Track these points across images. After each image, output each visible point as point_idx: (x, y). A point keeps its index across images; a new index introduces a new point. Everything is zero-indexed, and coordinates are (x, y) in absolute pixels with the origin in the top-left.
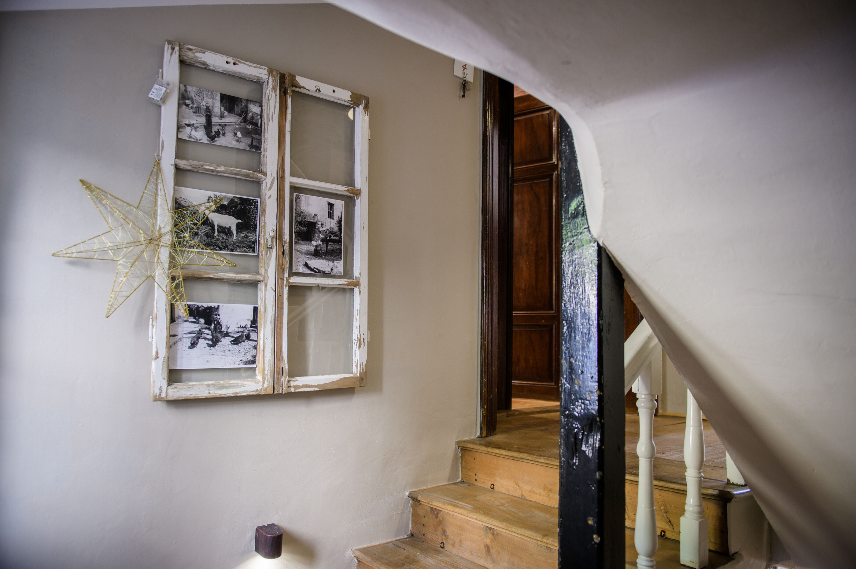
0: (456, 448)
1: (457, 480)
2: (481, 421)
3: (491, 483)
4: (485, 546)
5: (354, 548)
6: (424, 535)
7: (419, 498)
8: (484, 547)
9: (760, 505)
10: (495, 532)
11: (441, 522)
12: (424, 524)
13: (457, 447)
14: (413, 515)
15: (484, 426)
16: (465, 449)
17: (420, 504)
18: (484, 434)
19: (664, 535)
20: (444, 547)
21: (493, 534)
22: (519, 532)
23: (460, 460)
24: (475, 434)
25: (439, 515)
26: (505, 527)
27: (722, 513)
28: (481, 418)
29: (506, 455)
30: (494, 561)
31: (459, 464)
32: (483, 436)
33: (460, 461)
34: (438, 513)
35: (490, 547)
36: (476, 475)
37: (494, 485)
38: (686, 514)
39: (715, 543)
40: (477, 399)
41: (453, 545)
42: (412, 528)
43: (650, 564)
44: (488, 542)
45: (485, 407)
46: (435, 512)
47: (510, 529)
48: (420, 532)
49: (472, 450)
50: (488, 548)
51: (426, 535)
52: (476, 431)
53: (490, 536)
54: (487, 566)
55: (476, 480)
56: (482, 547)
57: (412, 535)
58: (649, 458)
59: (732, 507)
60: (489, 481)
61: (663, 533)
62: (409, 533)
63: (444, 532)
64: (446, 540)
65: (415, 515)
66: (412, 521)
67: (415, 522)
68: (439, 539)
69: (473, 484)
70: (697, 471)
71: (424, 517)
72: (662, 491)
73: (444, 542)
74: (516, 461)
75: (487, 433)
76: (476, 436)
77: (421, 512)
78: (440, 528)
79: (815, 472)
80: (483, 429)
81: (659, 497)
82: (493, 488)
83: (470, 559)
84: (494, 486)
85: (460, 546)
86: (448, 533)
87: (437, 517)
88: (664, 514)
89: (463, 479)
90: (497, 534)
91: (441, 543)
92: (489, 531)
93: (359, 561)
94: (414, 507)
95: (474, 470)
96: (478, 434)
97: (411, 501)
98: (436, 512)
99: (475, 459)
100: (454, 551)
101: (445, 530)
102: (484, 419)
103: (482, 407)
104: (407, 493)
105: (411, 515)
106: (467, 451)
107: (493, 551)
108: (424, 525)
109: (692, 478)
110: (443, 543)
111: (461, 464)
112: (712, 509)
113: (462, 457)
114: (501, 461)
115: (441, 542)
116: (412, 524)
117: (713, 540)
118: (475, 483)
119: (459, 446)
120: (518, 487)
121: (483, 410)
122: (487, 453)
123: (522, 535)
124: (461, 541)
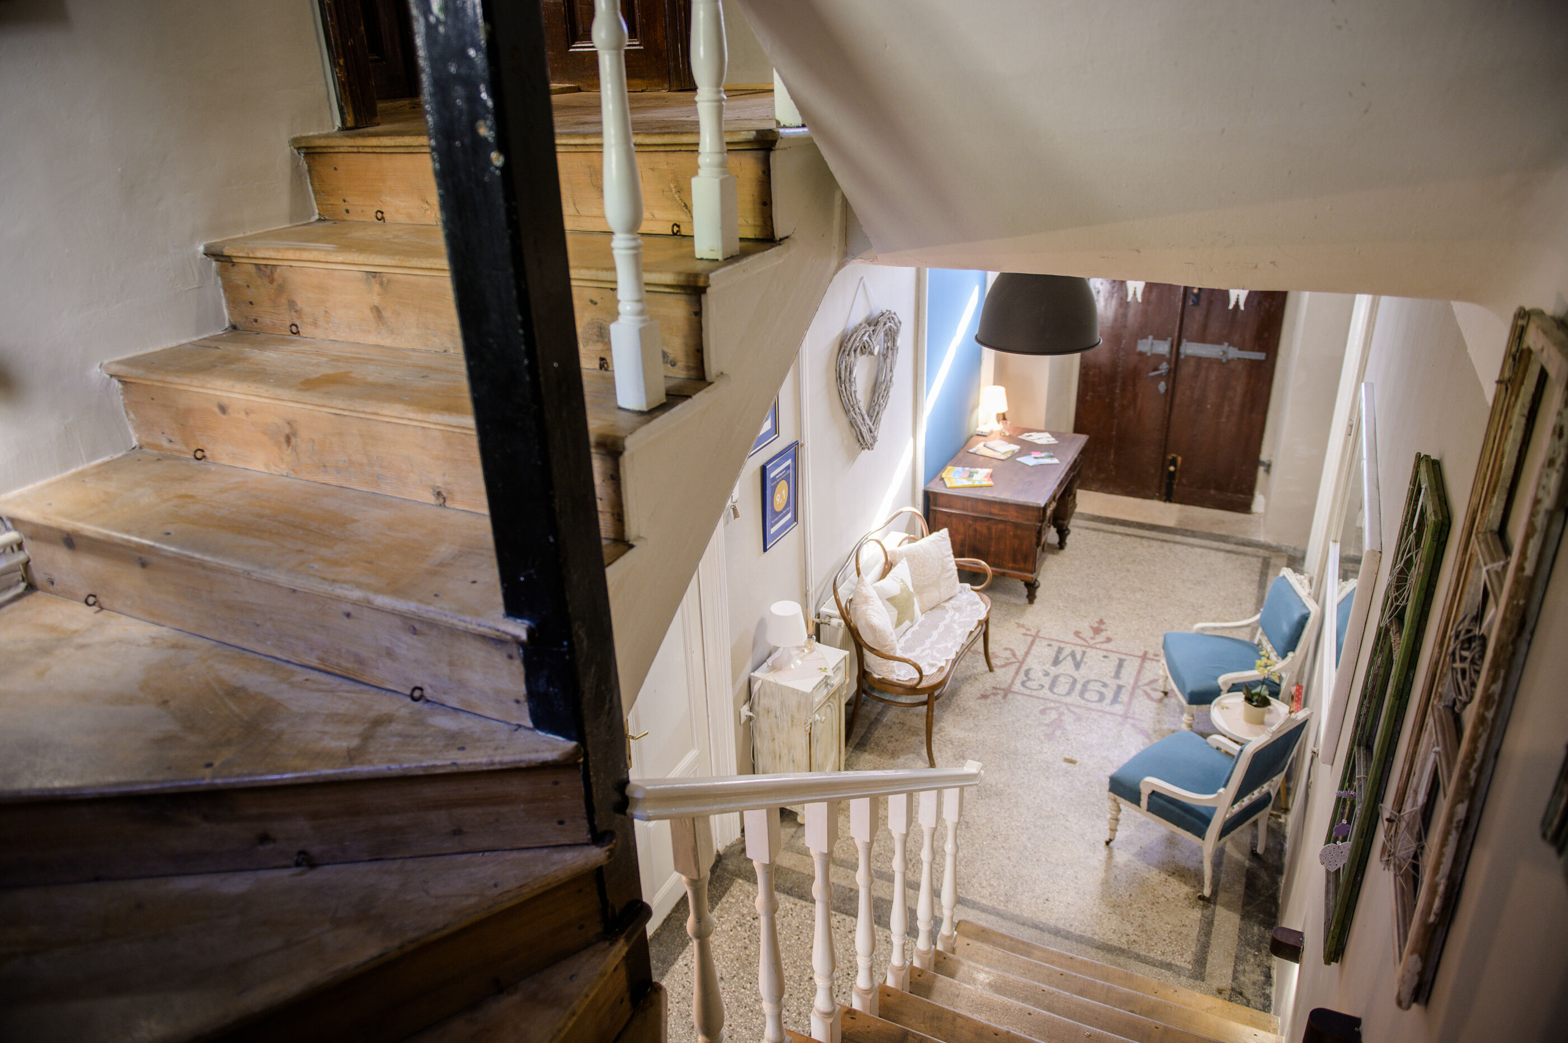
0: (292, 153)
1: (309, 218)
2: (338, 93)
3: (376, 210)
4: (371, 309)
5: (106, 362)
6: (256, 321)
7: (227, 251)
8: (369, 311)
9: (818, 144)
10: (385, 280)
11: (281, 289)
12: (252, 300)
13: (296, 151)
14: (225, 290)
15: (346, 104)
16: (312, 153)
17: (234, 264)
18: (350, 121)
19: (678, 231)
20: (298, 332)
21: (381, 284)
22: (424, 265)
23: (308, 177)
24: (330, 123)
25: (276, 276)
26: (399, 263)
27: (764, 172)
28: (338, 89)
29: (392, 147)
30: (392, 332)
31: (308, 187)
32: (349, 125)
33: (309, 181)
34: (272, 273)
35: (380, 308)
36: (344, 201)
37: (382, 213)
38: (701, 172)
39: (755, 226)
40: (320, 47)
41: (315, 324)
42: (231, 314)
43: (633, 244)
44: (376, 300)
45: (341, 62)
46: (266, 271)
47: (407, 265)
48: (247, 317)
49: (325, 150)
50: (377, 311)
51: (259, 320)
52: (332, 117)
53: (377, 288)
54: (382, 343)
55: (347, 211)
56: (368, 313)
57: (234, 327)
58: (614, 49)
59: (778, 159)
60: (372, 206)
61: (676, 229)
62: (227, 325)
63: (292, 304)
64: (300, 317)
65: (229, 288)
66: (228, 302)
67: (233, 302)
68: (287, 318)
69: (344, 221)
70: (715, 89)
71: (248, 286)
72: (671, 154)
73: (298, 323)
74: (414, 155)
75: (356, 120)
76: (334, 128)
77: (239, 280)
78: (283, 300)
79: (888, 48)
80: (345, 110)
81: (666, 167)
82: (383, 218)
83: (352, 340)
84: (384, 215)
85: (328, 322)
86: (300, 304)
87: (272, 281)
88: (676, 196)
89: (322, 216)
90: (389, 281)
91: (291, 326)
92: (373, 280)
93: (124, 383)
94: (222, 273)
95: (340, 192)
96: (338, 123)
97: (214, 264)
98: (268, 272)
99: (336, 169)
100: (319, 333)
101: (293, 302)
102: (345, 91)
103: (334, 63)
104: (201, 249)
105: (221, 290)
106: (316, 157)
107: (387, 314)
108: (251, 303)
109: (706, 104)
110: (296, 326)
111: (312, 185)
112: (748, 165)
113: (310, 171)
114: (387, 161)
115: (290, 324)
116: (228, 308)
117: (751, 221)
118: (347, 217)
119: (298, 149)
120: (427, 206)
121: (337, 70)
122: (355, 150)
123: (431, 269)
124: (326, 312)
